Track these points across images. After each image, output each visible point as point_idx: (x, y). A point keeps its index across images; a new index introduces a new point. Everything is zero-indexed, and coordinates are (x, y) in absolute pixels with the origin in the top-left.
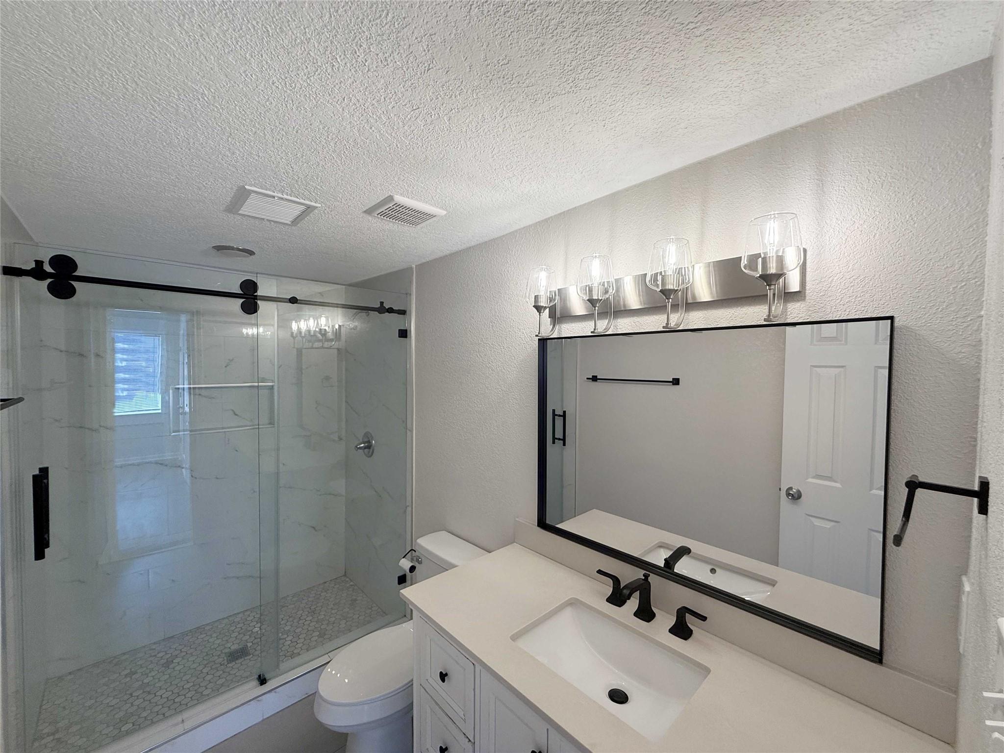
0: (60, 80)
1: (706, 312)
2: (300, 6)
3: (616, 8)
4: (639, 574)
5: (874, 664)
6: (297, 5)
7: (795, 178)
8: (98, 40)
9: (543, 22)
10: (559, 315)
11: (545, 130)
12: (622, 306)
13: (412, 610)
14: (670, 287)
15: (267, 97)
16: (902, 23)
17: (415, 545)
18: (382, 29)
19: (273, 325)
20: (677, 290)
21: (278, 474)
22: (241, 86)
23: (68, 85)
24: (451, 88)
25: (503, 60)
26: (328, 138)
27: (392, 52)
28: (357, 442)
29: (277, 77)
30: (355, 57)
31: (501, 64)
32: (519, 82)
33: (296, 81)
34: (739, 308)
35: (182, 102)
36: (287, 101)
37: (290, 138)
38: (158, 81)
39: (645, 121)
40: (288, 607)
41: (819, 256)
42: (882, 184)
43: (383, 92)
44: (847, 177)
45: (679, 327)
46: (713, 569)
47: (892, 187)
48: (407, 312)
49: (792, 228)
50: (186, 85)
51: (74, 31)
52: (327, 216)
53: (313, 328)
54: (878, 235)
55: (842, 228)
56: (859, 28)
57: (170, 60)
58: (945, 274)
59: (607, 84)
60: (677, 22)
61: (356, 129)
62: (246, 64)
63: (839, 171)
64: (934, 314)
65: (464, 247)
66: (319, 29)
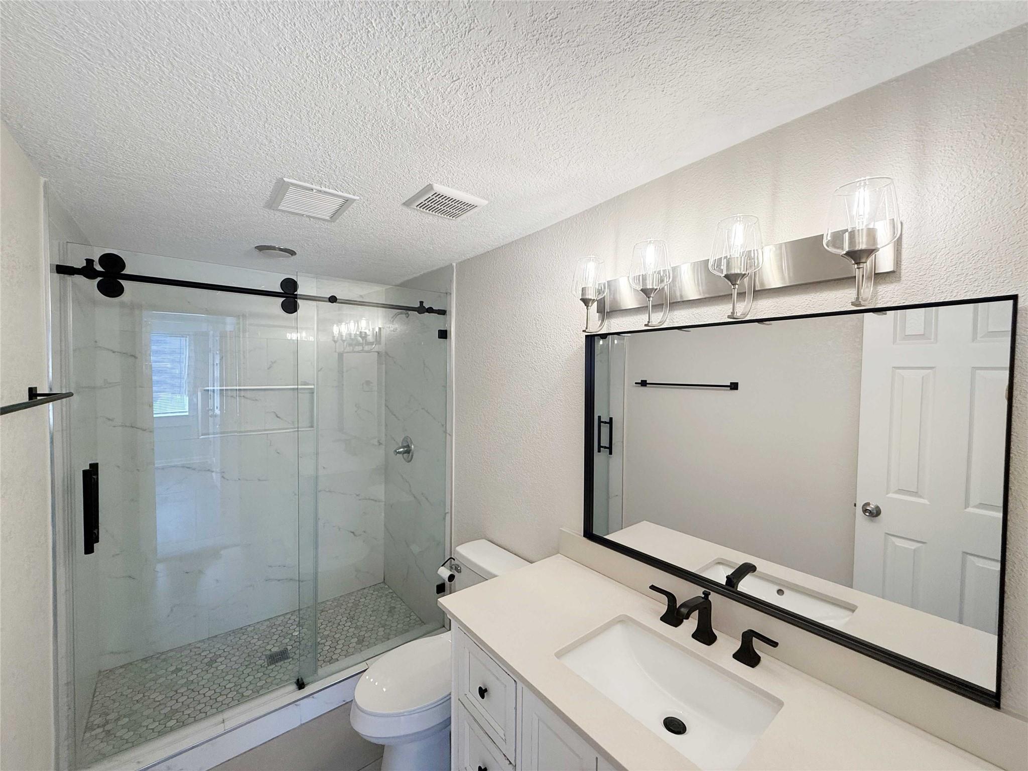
0: (99, 64)
1: (777, 300)
4: (699, 591)
5: (991, 709)
7: (888, 141)
8: (131, 15)
10: (607, 309)
11: (597, 99)
12: (679, 298)
13: (450, 620)
14: (736, 271)
15: (301, 74)
17: (454, 554)
19: (313, 329)
20: (745, 274)
21: (317, 477)
22: (275, 62)
23: (107, 70)
24: (493, 53)
25: (551, 14)
26: (365, 119)
27: (431, 11)
28: (397, 446)
29: (311, 49)
30: (391, 20)
31: (549, 19)
32: (569, 41)
33: (330, 53)
34: (818, 294)
35: (218, 84)
36: (322, 78)
37: (326, 121)
38: (193, 61)
39: (710, 83)
40: (327, 611)
41: (919, 230)
42: (1002, 139)
43: (421, 61)
44: (956, 134)
45: (746, 316)
46: (780, 590)
47: (1015, 141)
48: (447, 312)
49: (886, 197)
50: (220, 63)
51: (108, 8)
52: (366, 210)
53: (354, 331)
54: (996, 200)
55: (948, 195)
57: (203, 35)
59: (668, 38)
61: (393, 107)
62: (279, 35)
63: (946, 128)
65: (506, 242)
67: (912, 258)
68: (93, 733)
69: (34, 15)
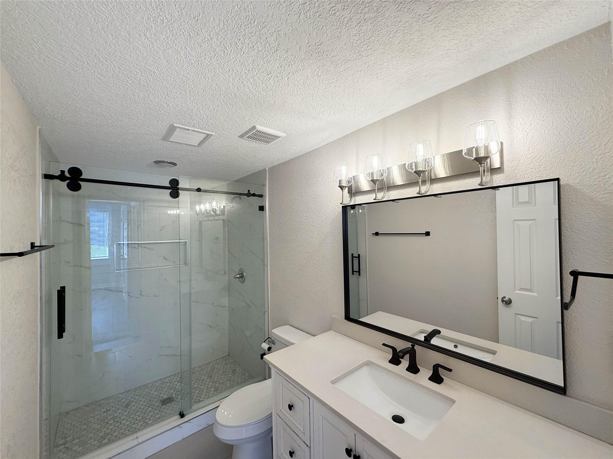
0: (81, 69)
1: (443, 184)
2: (208, 20)
3: (381, 9)
5: (561, 395)
6: (206, 20)
7: (493, 101)
8: (102, 46)
9: (340, 20)
10: (353, 191)
11: (343, 82)
12: (392, 184)
14: (420, 169)
15: (188, 72)
16: (551, 5)
17: (271, 334)
18: (252, 30)
19: (187, 208)
20: (425, 171)
21: (190, 294)
22: (175, 66)
23: (85, 71)
24: (289, 61)
25: (318, 43)
26: (220, 93)
27: (257, 42)
28: (235, 274)
29: (194, 60)
30: (236, 46)
31: (317, 45)
32: (327, 55)
33: (204, 62)
34: (463, 180)
35: (143, 77)
36: (199, 74)
37: (199, 95)
38: (131, 66)
39: (401, 73)
40: (195, 373)
41: (511, 146)
42: (547, 101)
43: (251, 65)
44: (525, 98)
45: (427, 193)
46: (456, 345)
47: (553, 102)
48: (264, 196)
49: (493, 130)
50: (146, 68)
51: (90, 42)
52: (218, 140)
53: (208, 208)
54: (546, 131)
55: (524, 128)
56: (526, 10)
57: (138, 54)
58: (590, 151)
59: (378, 53)
60: (416, 14)
61: (236, 87)
62: (178, 54)
63: (520, 95)
64: (585, 175)
65: (296, 156)
66: (218, 32)
67: (508, 161)
68: (58, 449)
69: (50, 46)
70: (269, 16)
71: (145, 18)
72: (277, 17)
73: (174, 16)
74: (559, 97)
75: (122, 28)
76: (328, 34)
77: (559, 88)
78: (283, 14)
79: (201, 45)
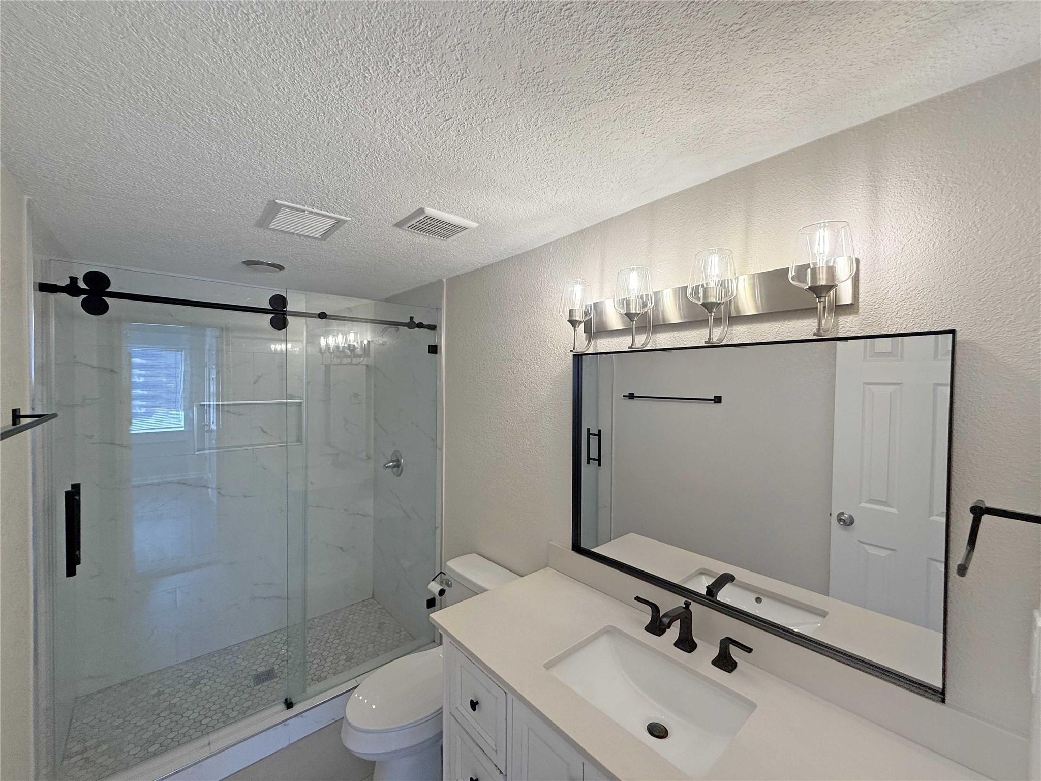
0: (97, 97)
1: (751, 326)
2: (333, 18)
4: (680, 601)
5: (936, 704)
7: (846, 184)
8: (134, 57)
9: (580, 27)
10: (594, 329)
11: (581, 138)
13: (441, 635)
14: (713, 300)
15: (298, 111)
16: (963, 19)
17: (444, 567)
18: (415, 39)
19: (302, 342)
20: (720, 303)
21: (306, 492)
22: (273, 99)
23: (105, 100)
24: (484, 98)
25: (538, 67)
26: (359, 150)
27: (425, 62)
28: (386, 461)
29: (309, 90)
30: (387, 68)
31: (536, 71)
32: (554, 90)
33: (328, 93)
34: (786, 322)
35: (215, 117)
36: (319, 114)
37: (321, 151)
38: (192, 96)
39: (686, 127)
40: (314, 629)
41: (873, 267)
42: (942, 189)
43: (415, 103)
44: (903, 182)
45: (723, 341)
46: (759, 598)
47: (952, 192)
48: (437, 328)
49: (843, 237)
50: (219, 100)
51: (111, 49)
52: (357, 229)
53: (341, 344)
54: (937, 243)
55: (897, 236)
56: (917, 25)
57: (203, 75)
58: (1012, 285)
59: (645, 90)
60: (720, 24)
61: (387, 140)
62: (278, 78)
63: (895, 176)
64: (1000, 327)
65: (496, 260)
66: (352, 41)
67: (867, 292)
69: (35, 53)
70: (447, 15)
71: (214, 8)
72: (462, 18)
73: (269, 7)
74: (964, 183)
75: (169, 25)
76: (556, 52)
77: (965, 168)
78: (473, 12)
79: (322, 62)
